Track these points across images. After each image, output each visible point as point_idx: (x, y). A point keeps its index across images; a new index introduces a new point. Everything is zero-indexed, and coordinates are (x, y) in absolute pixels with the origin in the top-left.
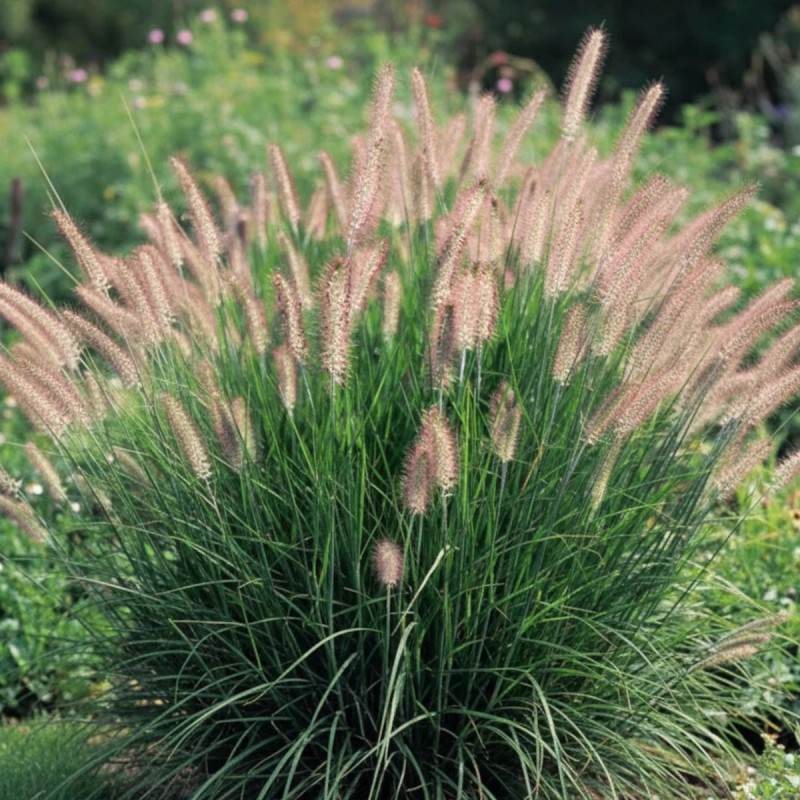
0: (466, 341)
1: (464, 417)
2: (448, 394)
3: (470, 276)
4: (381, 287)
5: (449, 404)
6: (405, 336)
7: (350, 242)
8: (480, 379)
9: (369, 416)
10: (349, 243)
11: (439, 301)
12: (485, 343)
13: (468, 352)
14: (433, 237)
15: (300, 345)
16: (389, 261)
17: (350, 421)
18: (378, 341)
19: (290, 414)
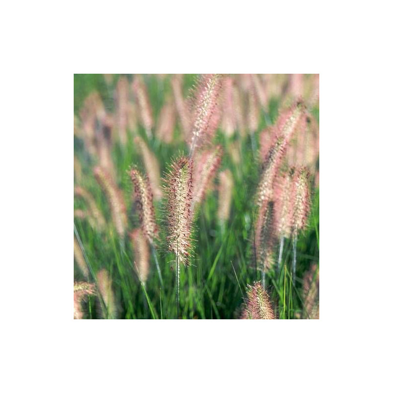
0: (283, 231)
1: (282, 293)
2: (269, 275)
3: (288, 179)
4: (217, 182)
5: (270, 282)
6: (235, 224)
7: (193, 146)
8: (295, 261)
9: (206, 286)
10: (191, 147)
11: (263, 198)
12: (299, 231)
13: (285, 240)
14: (259, 146)
15: (152, 230)
16: (224, 162)
17: (192, 289)
18: (214, 225)
19: (143, 284)
